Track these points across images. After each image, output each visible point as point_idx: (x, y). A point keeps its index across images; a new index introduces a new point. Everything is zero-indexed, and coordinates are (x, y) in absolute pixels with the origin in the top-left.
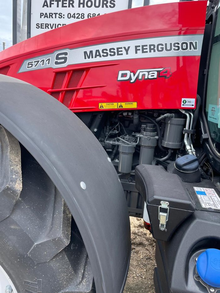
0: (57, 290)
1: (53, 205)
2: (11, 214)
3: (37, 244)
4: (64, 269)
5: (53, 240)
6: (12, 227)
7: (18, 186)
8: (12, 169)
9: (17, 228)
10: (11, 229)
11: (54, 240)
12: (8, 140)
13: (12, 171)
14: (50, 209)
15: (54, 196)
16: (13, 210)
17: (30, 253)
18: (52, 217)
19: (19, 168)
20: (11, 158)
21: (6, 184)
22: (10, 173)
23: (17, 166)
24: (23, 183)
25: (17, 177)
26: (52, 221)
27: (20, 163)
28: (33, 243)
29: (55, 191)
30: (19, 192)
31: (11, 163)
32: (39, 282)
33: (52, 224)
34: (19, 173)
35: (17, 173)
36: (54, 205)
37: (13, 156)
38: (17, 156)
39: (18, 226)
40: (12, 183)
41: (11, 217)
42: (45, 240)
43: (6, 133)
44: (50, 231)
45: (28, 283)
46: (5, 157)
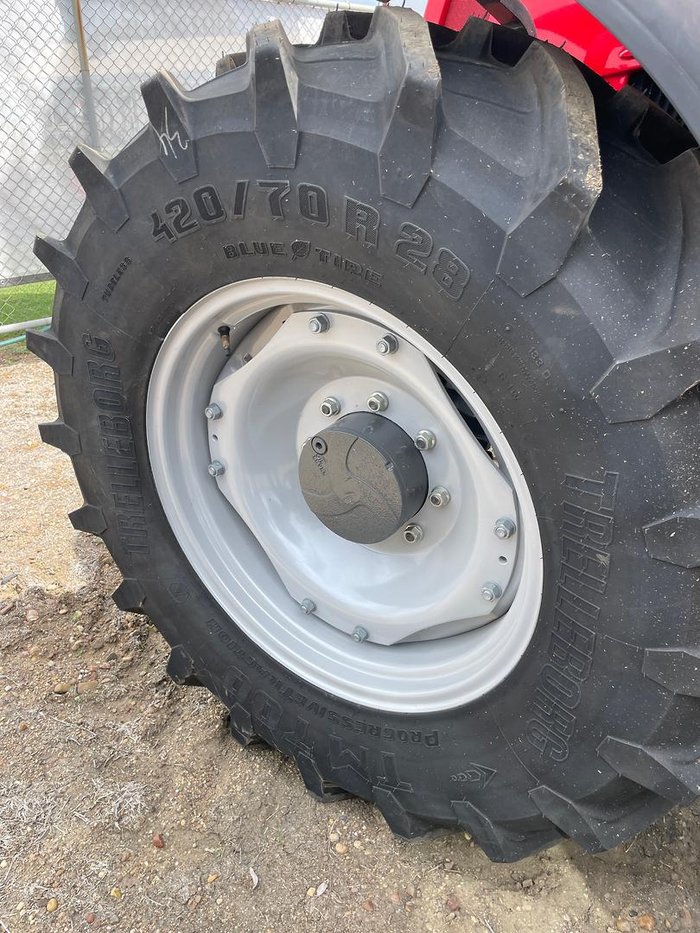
0: (658, 509)
1: (676, 263)
2: (562, 268)
3: (623, 362)
4: (692, 451)
5: (675, 351)
6: (559, 311)
7: (593, 181)
8: (576, 138)
9: (573, 312)
10: (554, 316)
11: (677, 350)
12: (557, 71)
13: (574, 143)
14: (669, 272)
15: (679, 242)
16: (567, 260)
17: (599, 390)
18: (671, 294)
19: (592, 139)
20: (572, 114)
21: (560, 173)
22: (569, 147)
23: (587, 133)
24: (604, 174)
25: (588, 159)
26: (674, 304)
27: (596, 128)
28: (611, 361)
29: (684, 229)
30: (594, 197)
31: (570, 124)
32: (610, 478)
33: (672, 312)
34: (592, 150)
35: (587, 150)
36: (681, 264)
37: (576, 110)
38: (588, 111)
39: (576, 306)
40: (578, 171)
41: (560, 280)
42: (649, 352)
43: (550, 58)
44: (666, 328)
45: (577, 481)
46: (550, 117)
